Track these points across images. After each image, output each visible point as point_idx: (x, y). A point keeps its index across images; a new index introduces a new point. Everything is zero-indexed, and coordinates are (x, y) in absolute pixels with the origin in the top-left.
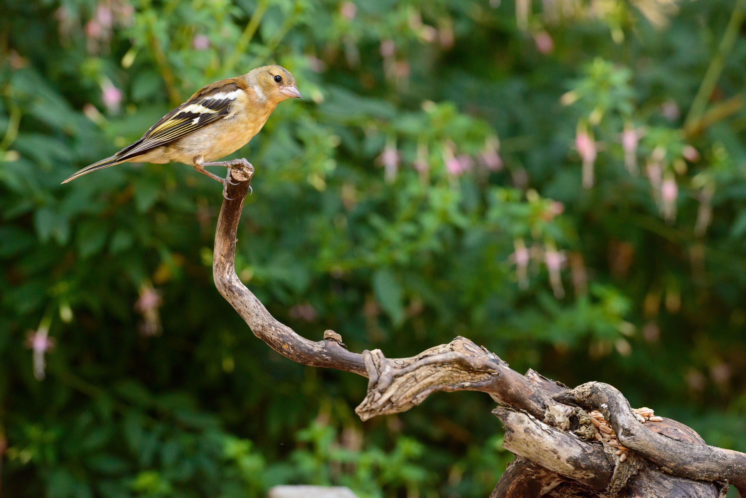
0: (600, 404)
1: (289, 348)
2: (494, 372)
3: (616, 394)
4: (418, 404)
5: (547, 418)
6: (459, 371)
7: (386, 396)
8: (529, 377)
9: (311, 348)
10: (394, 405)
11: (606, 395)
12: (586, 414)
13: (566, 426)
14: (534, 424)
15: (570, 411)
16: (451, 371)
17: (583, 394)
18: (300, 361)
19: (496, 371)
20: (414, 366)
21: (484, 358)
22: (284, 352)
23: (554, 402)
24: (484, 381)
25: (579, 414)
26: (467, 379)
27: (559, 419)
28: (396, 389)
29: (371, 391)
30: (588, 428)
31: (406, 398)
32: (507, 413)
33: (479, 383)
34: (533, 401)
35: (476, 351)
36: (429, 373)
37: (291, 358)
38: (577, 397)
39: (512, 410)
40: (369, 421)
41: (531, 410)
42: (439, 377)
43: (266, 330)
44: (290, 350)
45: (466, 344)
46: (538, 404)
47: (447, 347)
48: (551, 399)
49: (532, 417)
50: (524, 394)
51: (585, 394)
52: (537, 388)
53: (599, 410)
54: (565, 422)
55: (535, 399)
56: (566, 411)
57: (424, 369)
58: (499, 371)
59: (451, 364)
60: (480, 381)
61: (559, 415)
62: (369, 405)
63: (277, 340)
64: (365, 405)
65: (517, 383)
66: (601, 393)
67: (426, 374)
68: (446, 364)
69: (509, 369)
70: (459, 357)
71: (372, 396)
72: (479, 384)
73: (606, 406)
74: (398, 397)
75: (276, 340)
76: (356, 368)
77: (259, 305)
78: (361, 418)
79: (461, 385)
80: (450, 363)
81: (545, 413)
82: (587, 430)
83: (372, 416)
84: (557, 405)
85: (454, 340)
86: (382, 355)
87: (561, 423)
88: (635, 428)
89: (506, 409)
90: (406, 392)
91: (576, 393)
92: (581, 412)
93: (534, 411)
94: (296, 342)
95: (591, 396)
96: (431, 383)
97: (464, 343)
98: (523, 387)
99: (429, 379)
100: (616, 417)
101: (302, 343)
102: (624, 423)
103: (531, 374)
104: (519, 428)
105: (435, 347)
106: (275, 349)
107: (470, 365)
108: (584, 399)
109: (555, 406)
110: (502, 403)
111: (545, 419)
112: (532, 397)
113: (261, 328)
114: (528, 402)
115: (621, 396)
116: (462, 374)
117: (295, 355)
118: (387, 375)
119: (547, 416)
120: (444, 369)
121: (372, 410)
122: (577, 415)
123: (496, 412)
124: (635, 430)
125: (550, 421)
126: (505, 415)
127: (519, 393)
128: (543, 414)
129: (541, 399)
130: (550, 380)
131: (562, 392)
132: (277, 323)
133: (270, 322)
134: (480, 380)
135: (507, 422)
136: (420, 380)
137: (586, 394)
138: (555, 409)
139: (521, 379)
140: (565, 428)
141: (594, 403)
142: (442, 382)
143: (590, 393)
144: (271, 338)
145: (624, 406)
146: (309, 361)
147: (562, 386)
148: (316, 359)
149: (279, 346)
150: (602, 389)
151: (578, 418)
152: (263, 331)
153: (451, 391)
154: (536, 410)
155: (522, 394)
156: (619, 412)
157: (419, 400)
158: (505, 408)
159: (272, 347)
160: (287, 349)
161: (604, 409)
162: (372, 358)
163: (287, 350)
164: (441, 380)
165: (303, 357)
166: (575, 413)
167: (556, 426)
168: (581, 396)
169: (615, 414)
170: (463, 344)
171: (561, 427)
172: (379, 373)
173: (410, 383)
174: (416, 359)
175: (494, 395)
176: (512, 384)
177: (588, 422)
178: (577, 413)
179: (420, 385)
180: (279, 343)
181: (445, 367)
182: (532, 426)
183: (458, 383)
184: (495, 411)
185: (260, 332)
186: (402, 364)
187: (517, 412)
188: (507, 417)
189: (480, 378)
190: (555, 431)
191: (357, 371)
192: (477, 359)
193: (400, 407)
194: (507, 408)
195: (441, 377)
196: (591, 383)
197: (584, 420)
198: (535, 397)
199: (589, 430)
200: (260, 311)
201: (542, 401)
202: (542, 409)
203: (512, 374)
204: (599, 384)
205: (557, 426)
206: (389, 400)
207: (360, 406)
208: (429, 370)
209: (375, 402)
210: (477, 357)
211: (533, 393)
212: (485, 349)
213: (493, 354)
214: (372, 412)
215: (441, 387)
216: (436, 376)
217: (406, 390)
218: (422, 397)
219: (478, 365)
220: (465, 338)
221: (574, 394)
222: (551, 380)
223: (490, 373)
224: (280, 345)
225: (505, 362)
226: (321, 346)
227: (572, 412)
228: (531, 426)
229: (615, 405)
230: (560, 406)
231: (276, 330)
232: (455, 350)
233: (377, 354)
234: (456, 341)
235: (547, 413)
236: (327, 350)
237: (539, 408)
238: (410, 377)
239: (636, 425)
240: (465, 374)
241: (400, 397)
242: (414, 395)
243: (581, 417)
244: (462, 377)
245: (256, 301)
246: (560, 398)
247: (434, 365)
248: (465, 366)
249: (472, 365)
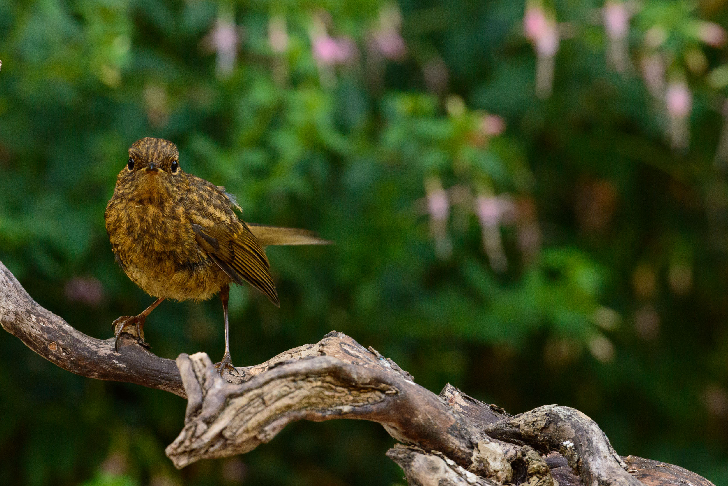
0: (562, 441)
1: (59, 349)
2: (390, 390)
3: (587, 424)
4: (267, 442)
5: (475, 464)
6: (334, 387)
7: (216, 429)
8: (446, 398)
9: (95, 350)
10: (229, 442)
11: (572, 427)
12: (539, 458)
13: (507, 477)
14: (455, 474)
15: (512, 452)
16: (321, 387)
17: (533, 425)
18: (76, 371)
19: (394, 388)
20: (261, 380)
21: (374, 366)
22: (50, 357)
23: (487, 439)
24: (374, 404)
25: (527, 457)
26: (346, 401)
27: (495, 465)
28: (231, 418)
29: (191, 420)
30: (543, 480)
31: (247, 431)
32: (411, 456)
33: (365, 406)
34: (453, 435)
35: (361, 356)
36: (285, 391)
37: (62, 366)
38: (524, 429)
39: (420, 450)
40: (188, 469)
41: (450, 450)
42: (301, 397)
43: (22, 321)
44: (61, 353)
45: (345, 344)
46: (462, 440)
47: (313, 348)
48: (482, 434)
49: (452, 463)
50: (439, 425)
51: (538, 424)
52: (459, 415)
53: (560, 450)
54: (506, 470)
55: (457, 432)
56: (506, 453)
57: (277, 385)
58: (398, 388)
59: (320, 376)
60: (367, 404)
61: (495, 459)
62: (187, 443)
63: (40, 336)
64: (182, 443)
65: (427, 407)
66: (563, 423)
67: (279, 392)
68: (313, 376)
69: (413, 384)
70: (334, 365)
71: (193, 429)
72: (366, 408)
73: (572, 445)
74: (234, 430)
75: (38, 336)
76: (167, 382)
77: (11, 279)
78: (175, 463)
79: (336, 410)
80: (319, 374)
81: (473, 455)
82: (541, 482)
83: (193, 460)
84: (491, 443)
85: (326, 337)
86: (208, 362)
87: (498, 471)
88: (618, 480)
89: (410, 449)
90: (247, 421)
91: (522, 422)
92: (531, 453)
93: (455, 452)
94: (71, 339)
95: (547, 428)
96: (289, 407)
97: (342, 343)
98: (437, 414)
99: (285, 401)
100: (587, 463)
101: (80, 342)
102: (601, 471)
103: (449, 392)
104: (430, 479)
105: (295, 349)
106: (37, 351)
107: (351, 378)
108: (535, 433)
109: (489, 444)
110: (402, 440)
111: (473, 465)
112: (451, 430)
113: (14, 317)
114: (444, 437)
115: (596, 428)
116: (340, 393)
117: (68, 361)
118: (216, 395)
119: (476, 460)
120: (308, 384)
121: (193, 450)
122: (524, 459)
123: (393, 454)
124: (618, 484)
125: (480, 469)
126: (408, 459)
127: (430, 423)
128: (469, 457)
129: (466, 433)
130: (480, 402)
131: (500, 421)
132: (40, 309)
133: (28, 308)
134: (367, 402)
135: (411, 471)
136: (270, 403)
137: (540, 424)
138: (488, 449)
139: (433, 400)
140: (504, 479)
141: (552, 439)
142: (306, 405)
143: (544, 423)
144: (30, 334)
145: (601, 444)
146: (91, 371)
147: (501, 412)
148: (102, 368)
149: (43, 346)
150: (565, 416)
151: (526, 464)
152: (18, 321)
153: (320, 421)
154: (458, 451)
155: (435, 425)
156: (593, 454)
157: (269, 435)
158: (407, 447)
159: (31, 348)
160: (56, 351)
161: (568, 450)
162: (193, 367)
163: (55, 353)
164: (304, 402)
165: (82, 364)
166: (521, 456)
167: (489, 477)
168: (532, 429)
169: (585, 456)
170: (340, 344)
171: (498, 479)
172: (204, 391)
173: (254, 407)
174: (264, 368)
175: (390, 426)
176: (419, 409)
177: (542, 470)
178: (524, 455)
179: (271, 411)
180: (42, 341)
181: (310, 382)
182: (452, 477)
183: (331, 407)
184: (391, 452)
185: (12, 323)
186: (242, 376)
187: (428, 454)
188: (410, 462)
189: (368, 398)
190: (489, 484)
191: (168, 388)
192: (363, 369)
193: (239, 446)
194: (411, 447)
195: (305, 397)
196: (547, 407)
197: (535, 466)
198: (457, 430)
199: (543, 483)
200: (13, 289)
201: (467, 437)
202: (467, 449)
203: (420, 393)
204: (560, 409)
205: (491, 476)
206: (220, 435)
207: (173, 445)
208: (285, 386)
209: (198, 437)
210: (363, 365)
211: (452, 424)
212: (376, 352)
213: (388, 360)
214: (193, 454)
215: (303, 413)
216: (297, 396)
217: (247, 418)
218: (274, 429)
219: (365, 379)
220: (344, 335)
221: (520, 424)
222: (483, 402)
223: (383, 391)
224: (44, 344)
225: (408, 373)
226: (111, 347)
227: (517, 453)
228: (449, 477)
229: (586, 442)
230: (497, 444)
231: (38, 321)
232: (327, 354)
233: (201, 360)
234: (329, 339)
235: (476, 456)
236: (120, 353)
237: (463, 447)
238: (254, 397)
239: (620, 476)
240: (344, 392)
241: (237, 430)
242: (261, 426)
243: (530, 462)
244: (339, 397)
245: (6, 273)
246: (498, 431)
247: (292, 378)
248: (343, 379)
249: (354, 378)
